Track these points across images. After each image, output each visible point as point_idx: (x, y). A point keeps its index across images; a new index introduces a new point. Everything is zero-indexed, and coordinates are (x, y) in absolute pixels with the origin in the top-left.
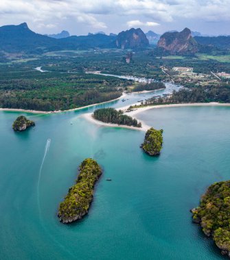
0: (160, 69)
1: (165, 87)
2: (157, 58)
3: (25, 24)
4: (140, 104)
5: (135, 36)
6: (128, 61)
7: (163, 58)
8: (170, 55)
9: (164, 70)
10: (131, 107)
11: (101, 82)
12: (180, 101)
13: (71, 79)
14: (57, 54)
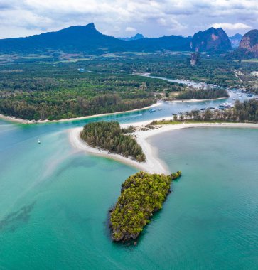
0: (233, 74)
1: (228, 96)
2: (236, 61)
3: (92, 25)
4: (172, 118)
5: (214, 37)
6: (193, 63)
7: (243, 61)
8: (254, 58)
9: (238, 73)
10: (154, 123)
11: (138, 86)
12: (242, 120)
13: (103, 81)
14: (116, 55)
